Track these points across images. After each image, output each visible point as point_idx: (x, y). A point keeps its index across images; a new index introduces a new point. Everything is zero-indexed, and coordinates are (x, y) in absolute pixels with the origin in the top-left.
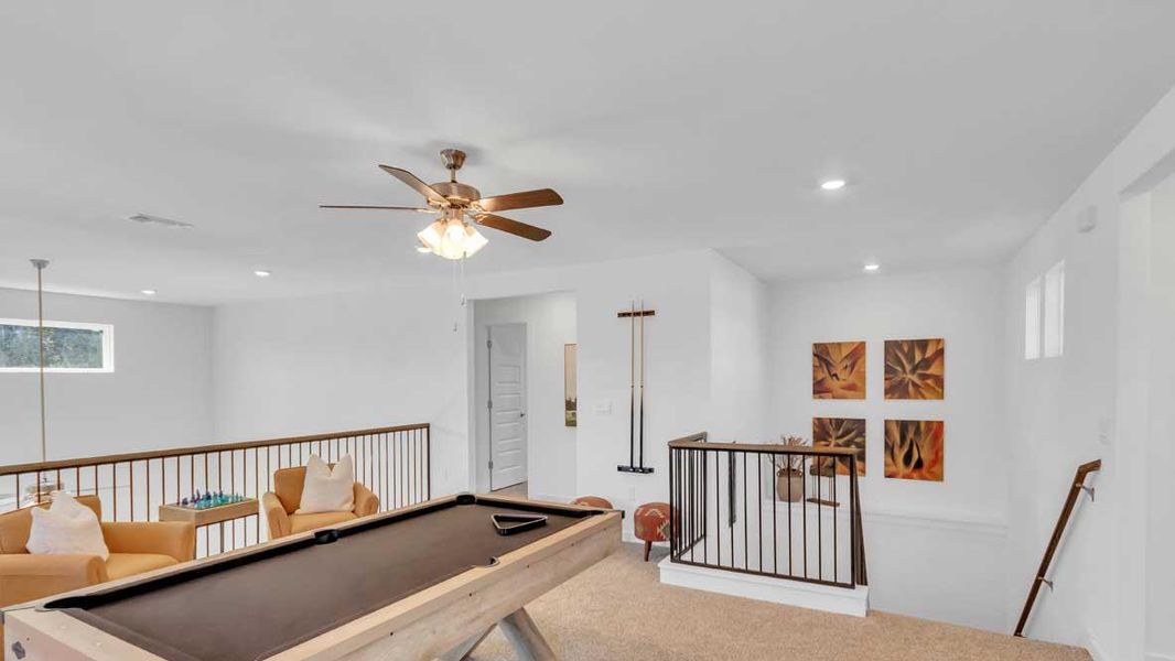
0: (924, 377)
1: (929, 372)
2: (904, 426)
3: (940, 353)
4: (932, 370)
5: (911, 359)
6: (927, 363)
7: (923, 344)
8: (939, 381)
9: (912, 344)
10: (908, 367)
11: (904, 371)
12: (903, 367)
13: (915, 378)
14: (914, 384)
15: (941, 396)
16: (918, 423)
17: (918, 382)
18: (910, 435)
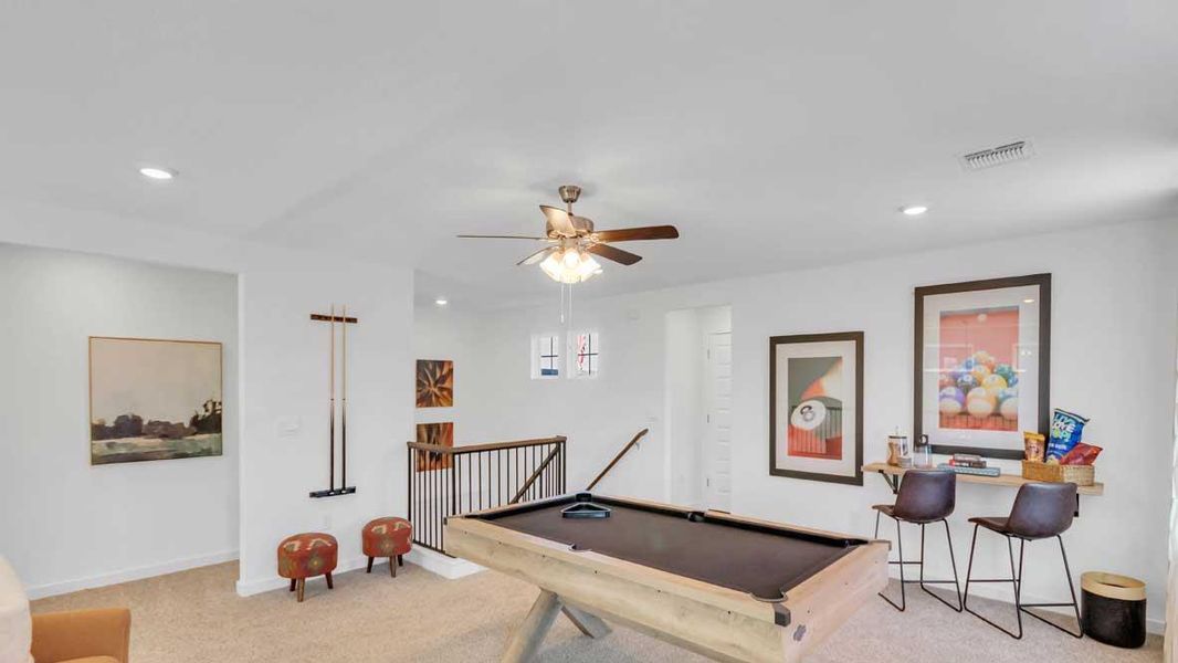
0: (442, 389)
1: (444, 386)
2: (430, 427)
3: (451, 371)
4: (446, 385)
5: (434, 375)
6: (443, 379)
7: (441, 364)
8: (450, 392)
9: (435, 362)
10: (432, 382)
11: (430, 385)
12: (429, 381)
13: (436, 390)
14: (436, 395)
15: (451, 404)
16: (438, 424)
17: (438, 393)
18: (434, 435)
